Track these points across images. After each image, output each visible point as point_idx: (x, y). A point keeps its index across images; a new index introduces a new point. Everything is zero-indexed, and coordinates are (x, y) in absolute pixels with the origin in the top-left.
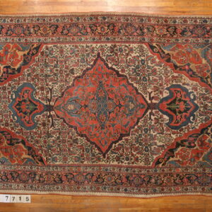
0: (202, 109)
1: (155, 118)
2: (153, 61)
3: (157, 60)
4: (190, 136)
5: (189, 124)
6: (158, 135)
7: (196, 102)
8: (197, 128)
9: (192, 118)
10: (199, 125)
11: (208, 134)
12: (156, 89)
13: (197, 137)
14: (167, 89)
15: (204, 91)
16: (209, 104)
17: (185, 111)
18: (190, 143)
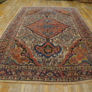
0: (47, 60)
1: (41, 41)
2: (73, 41)
3: (74, 42)
4: (29, 54)
5: (37, 54)
6: (32, 41)
7: (52, 57)
8: (34, 57)
9: (41, 55)
10: (36, 58)
11: (29, 63)
12: (58, 41)
13: (28, 57)
14: (58, 45)
15: (60, 61)
16: (50, 64)
17: (45, 52)
18: (24, 53)
